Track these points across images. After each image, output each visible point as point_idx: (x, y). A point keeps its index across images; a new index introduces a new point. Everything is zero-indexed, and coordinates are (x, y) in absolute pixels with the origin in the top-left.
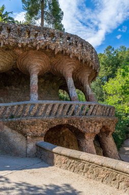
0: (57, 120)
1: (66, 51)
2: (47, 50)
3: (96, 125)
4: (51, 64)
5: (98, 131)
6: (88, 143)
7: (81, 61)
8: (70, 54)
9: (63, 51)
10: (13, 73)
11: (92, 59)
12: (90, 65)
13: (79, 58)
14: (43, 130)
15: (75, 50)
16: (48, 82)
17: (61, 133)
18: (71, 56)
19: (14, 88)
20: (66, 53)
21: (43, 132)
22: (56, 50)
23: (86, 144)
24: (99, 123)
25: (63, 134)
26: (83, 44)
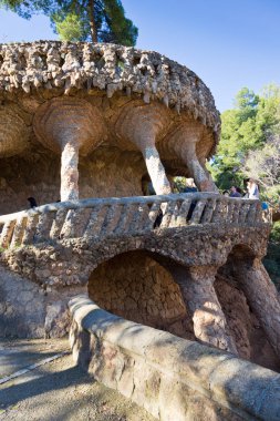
0: (112, 243)
1: (132, 87)
2: (90, 92)
3: (215, 246)
4: (107, 123)
5: (222, 258)
6: (200, 289)
7: (172, 106)
8: (143, 95)
9: (125, 89)
10: (37, 156)
11: (198, 102)
12: (196, 117)
13: (167, 102)
14: (82, 269)
15: (155, 84)
16: (114, 166)
17: (147, 269)
18: (146, 99)
19: (45, 187)
20: (133, 93)
21: (83, 275)
22: (109, 88)
23: (195, 292)
24: (223, 239)
25: (151, 270)
26: (173, 70)
